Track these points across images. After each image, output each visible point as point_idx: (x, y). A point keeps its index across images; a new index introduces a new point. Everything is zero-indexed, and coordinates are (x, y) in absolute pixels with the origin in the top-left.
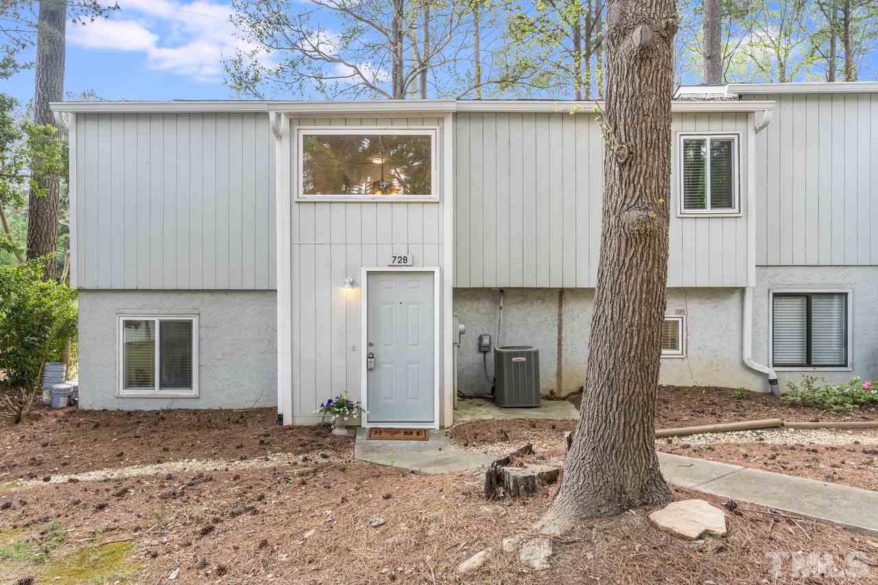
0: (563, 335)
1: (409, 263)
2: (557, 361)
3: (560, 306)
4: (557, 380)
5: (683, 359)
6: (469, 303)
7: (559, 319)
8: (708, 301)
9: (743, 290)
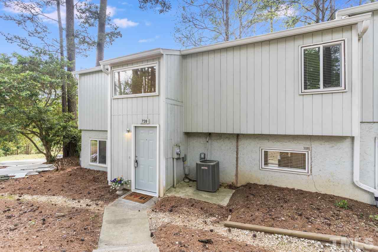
0: (239, 156)
1: (148, 123)
2: (236, 169)
3: (237, 142)
4: (236, 177)
5: (309, 176)
6: (196, 138)
7: (236, 148)
8: (326, 143)
9: (353, 138)
